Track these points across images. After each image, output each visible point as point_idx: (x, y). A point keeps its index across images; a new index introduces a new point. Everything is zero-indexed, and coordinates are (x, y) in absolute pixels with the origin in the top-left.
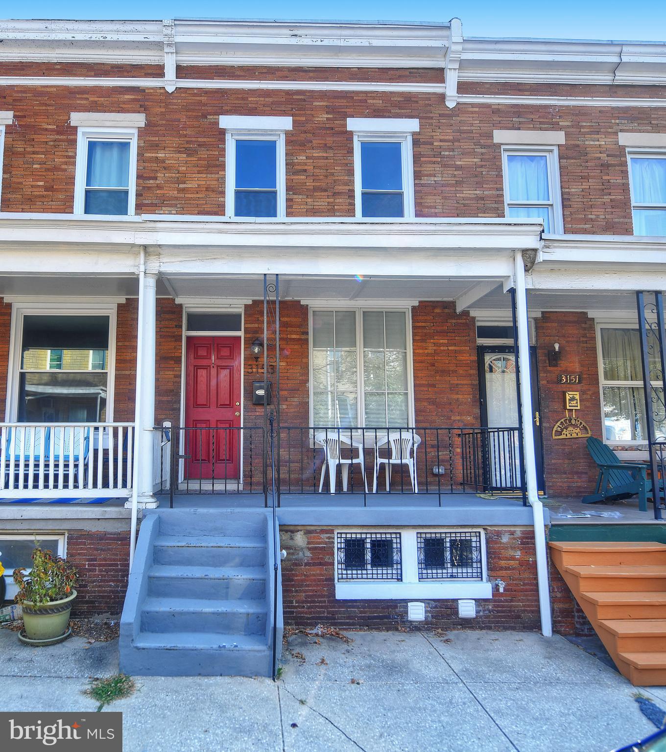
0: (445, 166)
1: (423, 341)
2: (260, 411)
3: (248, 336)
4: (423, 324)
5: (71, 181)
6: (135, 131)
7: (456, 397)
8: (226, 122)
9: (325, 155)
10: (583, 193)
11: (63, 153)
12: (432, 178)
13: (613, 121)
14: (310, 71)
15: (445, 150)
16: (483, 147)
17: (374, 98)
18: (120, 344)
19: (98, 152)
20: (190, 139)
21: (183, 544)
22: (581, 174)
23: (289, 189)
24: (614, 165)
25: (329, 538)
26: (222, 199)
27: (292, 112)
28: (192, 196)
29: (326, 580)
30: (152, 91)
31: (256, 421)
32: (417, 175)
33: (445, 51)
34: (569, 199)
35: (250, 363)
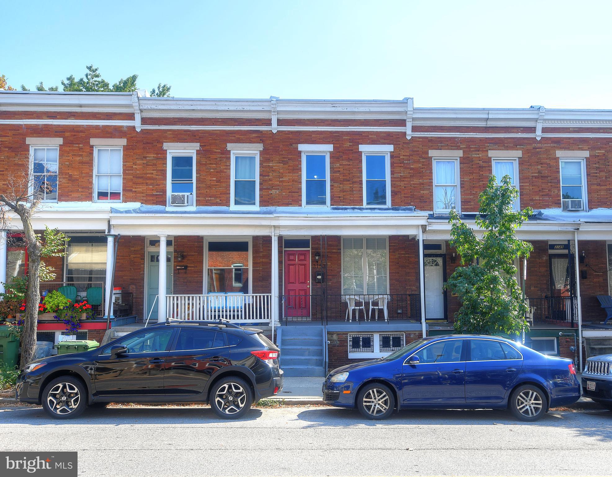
0: (405, 168)
2: (319, 285)
3: (313, 251)
4: (394, 244)
5: (228, 177)
6: (258, 152)
7: (408, 278)
8: (302, 147)
9: (348, 163)
10: (470, 181)
11: (225, 164)
12: (399, 174)
13: (486, 145)
14: (342, 121)
15: (406, 160)
16: (424, 158)
17: (372, 135)
18: (254, 255)
19: (240, 160)
20: (285, 156)
22: (469, 171)
23: (332, 180)
24: (485, 167)
25: (346, 336)
26: (300, 186)
27: (333, 142)
28: (286, 184)
29: (345, 352)
30: (266, 132)
31: (317, 291)
32: (392, 173)
33: (406, 112)
34: (463, 184)
35: (314, 263)
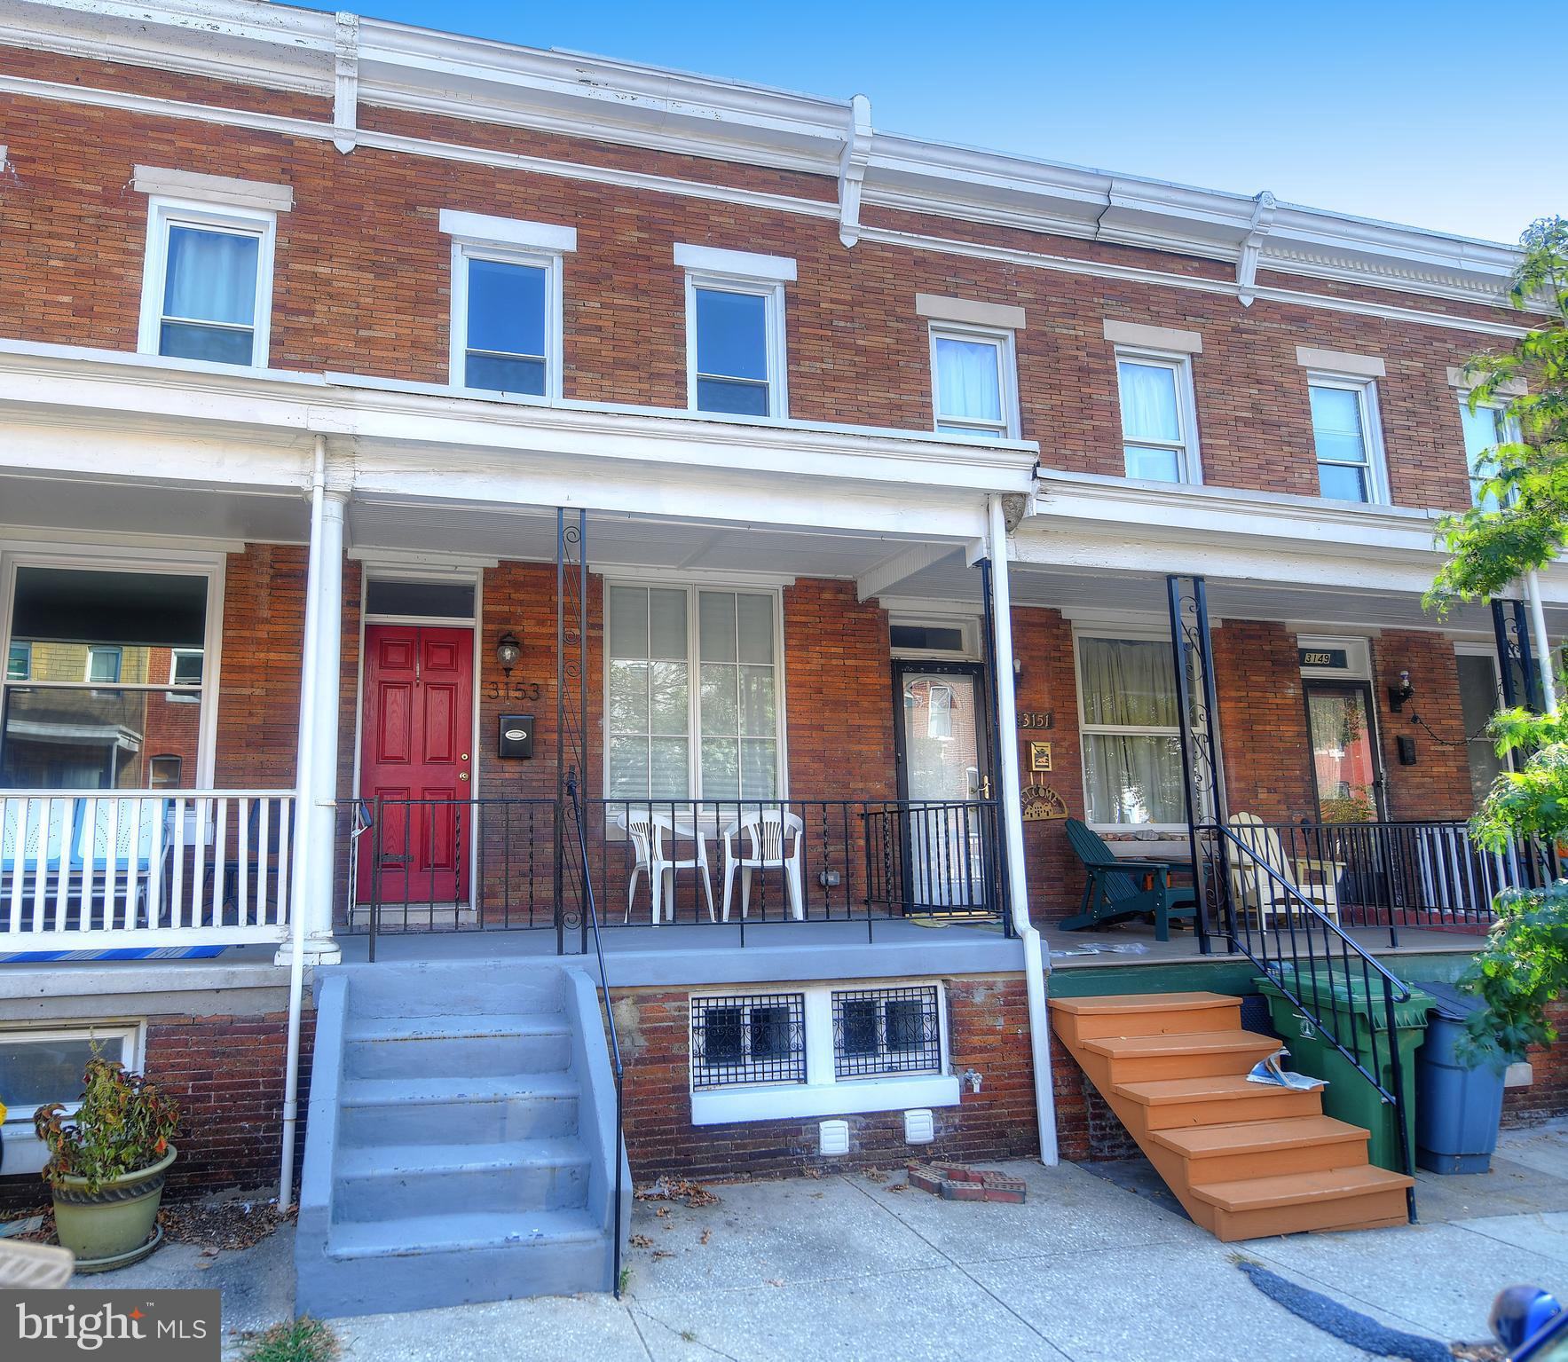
0: (839, 345)
1: (803, 648)
2: (512, 769)
3: (490, 627)
4: (803, 619)
5: (132, 299)
6: (271, 219)
7: (857, 748)
8: (452, 221)
9: (634, 303)
10: (1052, 413)
11: (116, 244)
12: (818, 365)
13: (1096, 300)
14: (608, 150)
15: (840, 318)
16: (900, 319)
17: (721, 213)
18: (230, 633)
19: (189, 251)
20: (382, 246)
21: (406, 1034)
22: (1049, 381)
23: (567, 359)
24: (1097, 371)
25: (679, 1009)
26: (443, 366)
27: (576, 220)
28: (385, 354)
29: (674, 1090)
30: (307, 145)
31: (504, 789)
32: (793, 356)
33: (840, 149)
34: (1032, 421)
35: (493, 679)
